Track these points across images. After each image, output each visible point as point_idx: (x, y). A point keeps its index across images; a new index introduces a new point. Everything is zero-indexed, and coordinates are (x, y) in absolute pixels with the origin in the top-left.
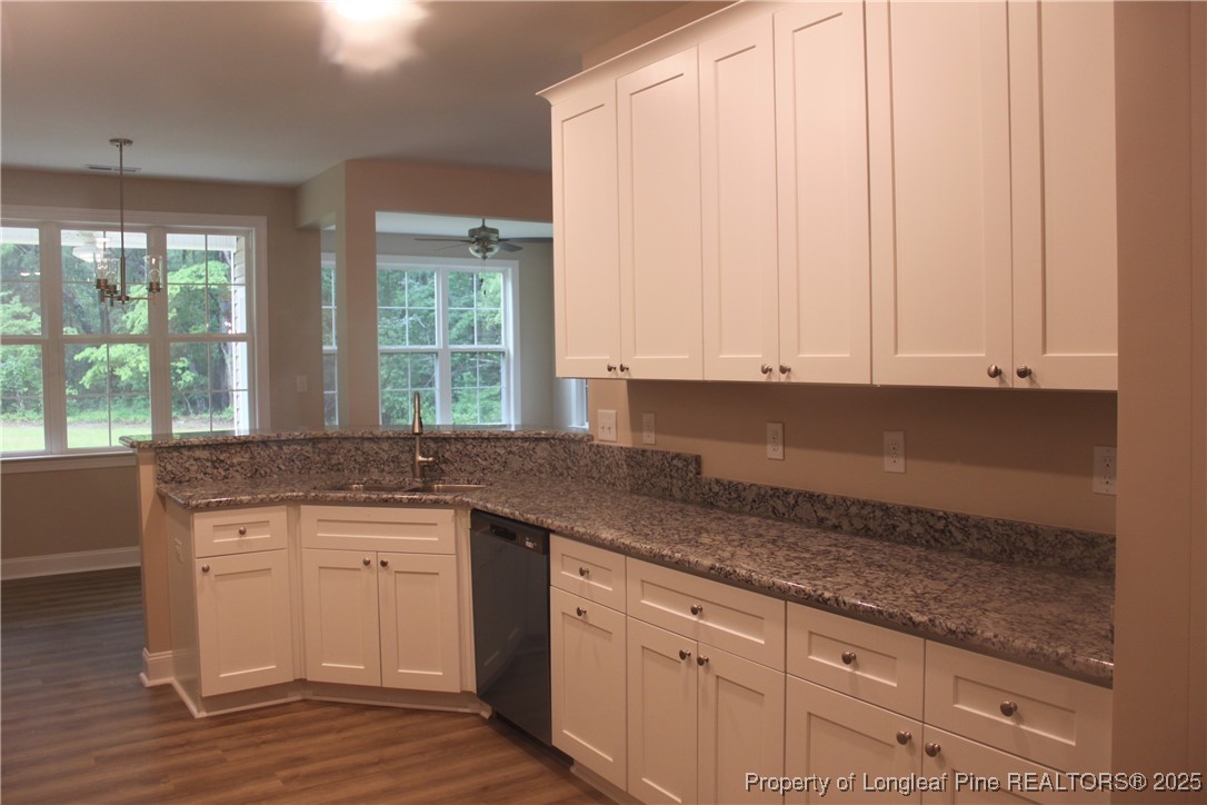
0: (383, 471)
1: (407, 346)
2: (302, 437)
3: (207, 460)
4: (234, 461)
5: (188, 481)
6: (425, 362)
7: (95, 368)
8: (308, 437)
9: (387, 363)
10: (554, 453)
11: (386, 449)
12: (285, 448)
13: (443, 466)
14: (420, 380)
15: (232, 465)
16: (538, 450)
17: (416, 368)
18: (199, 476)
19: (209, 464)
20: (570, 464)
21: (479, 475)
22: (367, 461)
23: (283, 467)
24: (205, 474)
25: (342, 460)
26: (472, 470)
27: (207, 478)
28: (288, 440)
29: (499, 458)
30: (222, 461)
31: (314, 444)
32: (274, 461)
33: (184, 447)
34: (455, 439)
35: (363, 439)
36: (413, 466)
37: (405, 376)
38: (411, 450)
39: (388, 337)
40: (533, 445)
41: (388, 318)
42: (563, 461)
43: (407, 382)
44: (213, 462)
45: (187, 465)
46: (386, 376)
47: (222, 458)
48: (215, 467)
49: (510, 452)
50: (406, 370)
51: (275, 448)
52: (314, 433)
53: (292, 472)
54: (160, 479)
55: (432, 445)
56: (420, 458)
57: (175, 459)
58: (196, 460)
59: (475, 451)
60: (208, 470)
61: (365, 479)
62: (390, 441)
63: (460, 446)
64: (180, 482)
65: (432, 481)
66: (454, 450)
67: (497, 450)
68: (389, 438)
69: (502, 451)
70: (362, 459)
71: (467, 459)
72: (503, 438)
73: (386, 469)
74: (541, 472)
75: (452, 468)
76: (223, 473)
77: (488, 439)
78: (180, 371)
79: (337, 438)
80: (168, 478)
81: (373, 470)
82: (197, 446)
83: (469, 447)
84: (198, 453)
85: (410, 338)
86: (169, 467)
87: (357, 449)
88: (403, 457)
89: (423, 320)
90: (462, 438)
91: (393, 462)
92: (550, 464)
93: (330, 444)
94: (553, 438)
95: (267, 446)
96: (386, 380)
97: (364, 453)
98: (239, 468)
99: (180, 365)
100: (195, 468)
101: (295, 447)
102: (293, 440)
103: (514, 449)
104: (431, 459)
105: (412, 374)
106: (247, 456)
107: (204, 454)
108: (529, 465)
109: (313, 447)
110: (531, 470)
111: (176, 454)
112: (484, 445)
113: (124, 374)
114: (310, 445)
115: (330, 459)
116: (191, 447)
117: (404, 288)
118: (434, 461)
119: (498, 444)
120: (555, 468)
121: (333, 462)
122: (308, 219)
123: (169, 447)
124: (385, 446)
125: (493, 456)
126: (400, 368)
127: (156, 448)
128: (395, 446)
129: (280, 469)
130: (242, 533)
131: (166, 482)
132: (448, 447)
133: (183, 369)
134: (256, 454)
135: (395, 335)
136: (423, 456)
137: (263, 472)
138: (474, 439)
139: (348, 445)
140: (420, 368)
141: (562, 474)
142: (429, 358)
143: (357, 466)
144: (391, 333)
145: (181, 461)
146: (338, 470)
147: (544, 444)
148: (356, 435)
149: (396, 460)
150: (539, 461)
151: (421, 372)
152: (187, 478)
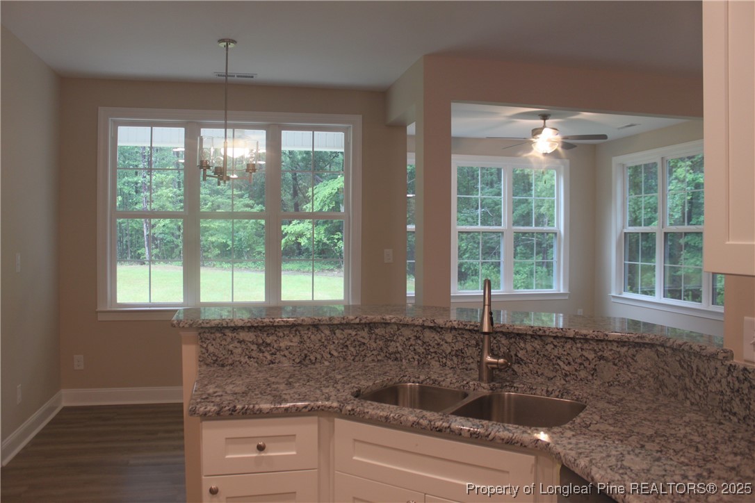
0: (445, 365)
1: (479, 227)
2: (357, 321)
3: (253, 343)
4: (282, 345)
5: (231, 365)
6: (492, 239)
7: (286, 237)
8: (363, 321)
9: (466, 239)
10: (662, 365)
11: (449, 340)
12: (337, 332)
13: (515, 367)
14: (488, 251)
15: (279, 350)
16: (638, 357)
17: (485, 242)
18: (243, 360)
19: (254, 347)
20: (690, 385)
21: (559, 382)
22: (428, 352)
23: (335, 354)
24: (250, 357)
25: (400, 349)
26: (551, 375)
27: (252, 362)
28: (341, 324)
29: (586, 364)
30: (268, 345)
31: (370, 328)
32: (325, 347)
33: (227, 328)
34: (532, 336)
35: (423, 327)
36: (480, 367)
37: (478, 248)
38: (477, 344)
39: (468, 222)
40: (632, 351)
41: (468, 209)
42: (679, 378)
43: (479, 252)
44: (258, 345)
45: (231, 347)
46: (465, 248)
47: (269, 341)
48: (261, 351)
49: (601, 358)
50: (479, 243)
51: (328, 332)
52: (370, 317)
53: (345, 359)
54: (202, 361)
55: (504, 341)
56: (489, 359)
57: (218, 340)
58: (240, 342)
59: (555, 352)
60: (254, 354)
61: (422, 377)
62: (453, 331)
63: (537, 344)
64: (223, 366)
65: (502, 387)
66: (529, 348)
67: (585, 354)
68: (452, 328)
69: (591, 356)
70: (421, 350)
71: (545, 361)
72: (593, 339)
73: (449, 363)
74: (641, 386)
75: (527, 370)
76: (269, 357)
77: (573, 339)
78: (336, 241)
79: (395, 323)
80: (209, 360)
81: (433, 362)
82: (242, 328)
83: (549, 347)
84: (243, 335)
85: (481, 222)
86: (211, 349)
87: (417, 338)
88: (469, 352)
89: (491, 211)
90: (540, 336)
91: (457, 356)
92: (656, 378)
93: (389, 329)
94: (662, 345)
95: (318, 329)
96: (466, 249)
97: (424, 343)
98: (286, 353)
99: (336, 237)
100: (239, 351)
101: (350, 331)
102: (347, 324)
103: (607, 354)
104: (501, 361)
105: (483, 246)
106: (296, 339)
107: (249, 336)
108: (625, 376)
109: (370, 333)
110: (629, 382)
111: (218, 335)
112: (568, 346)
113: (303, 241)
114: (366, 330)
115: (387, 347)
116: (235, 329)
117: (478, 190)
118: (505, 364)
119: (586, 346)
120: (663, 385)
121: (391, 349)
122: (395, 115)
123: (212, 328)
124: (449, 337)
125: (579, 361)
126: (475, 242)
127: (198, 328)
128: (459, 339)
129: (332, 355)
130: (261, 448)
131: (207, 365)
132: (522, 345)
133: (338, 240)
134: (305, 337)
135: (472, 220)
136: (493, 356)
137: (313, 358)
138: (555, 337)
139: (407, 332)
140: (488, 243)
141: (675, 395)
142: (494, 236)
143: (417, 357)
144: (470, 219)
145: (223, 343)
146: (396, 359)
147: (647, 351)
148: (417, 323)
149: (459, 354)
150: (641, 372)
151: (488, 245)
152: (230, 361)
